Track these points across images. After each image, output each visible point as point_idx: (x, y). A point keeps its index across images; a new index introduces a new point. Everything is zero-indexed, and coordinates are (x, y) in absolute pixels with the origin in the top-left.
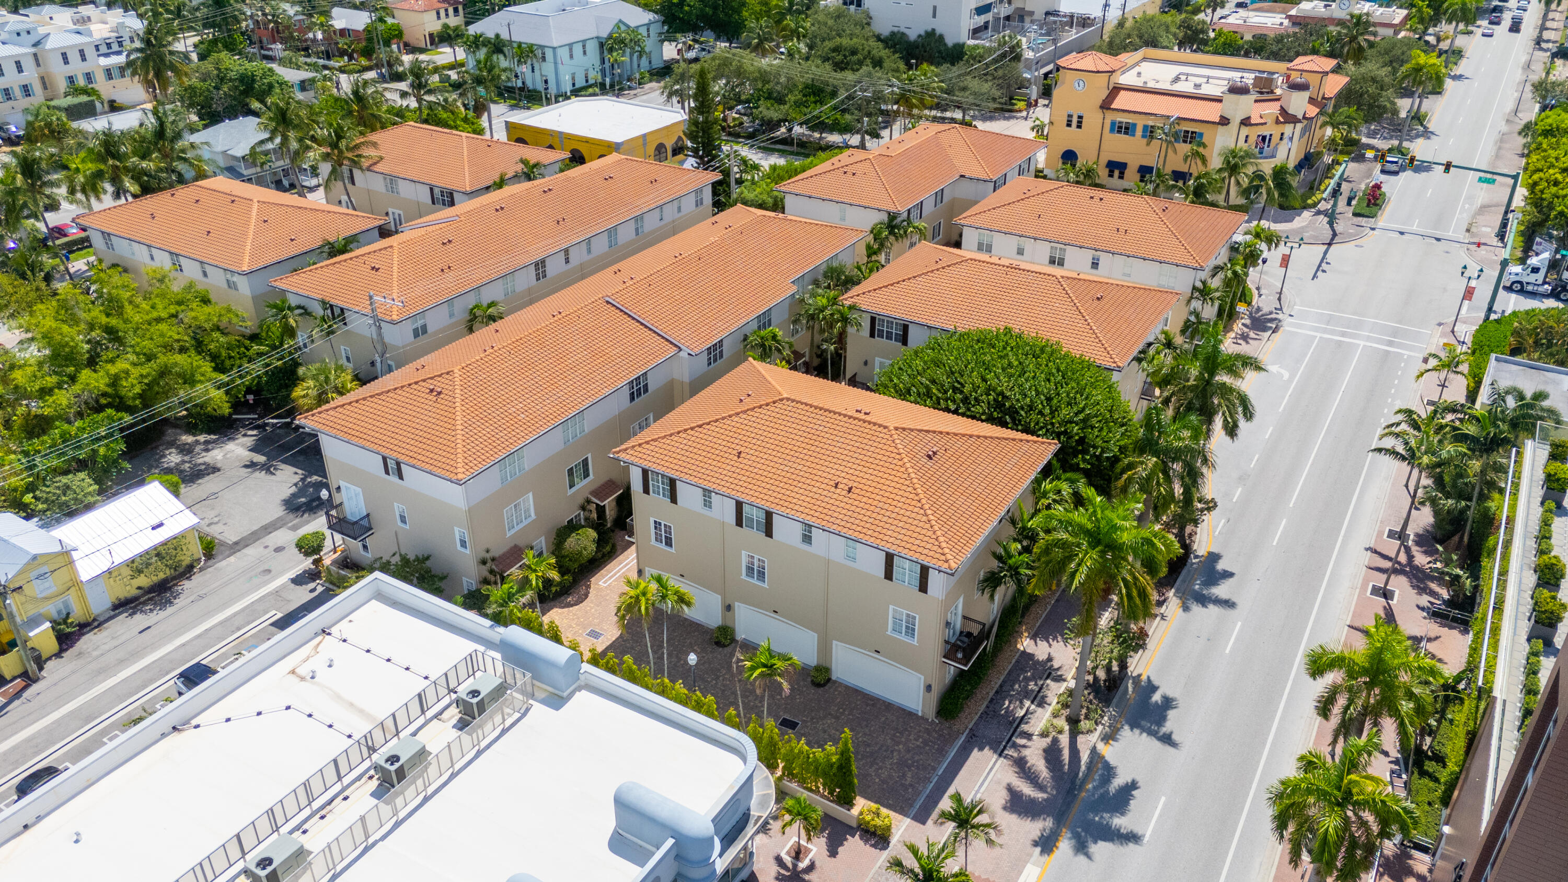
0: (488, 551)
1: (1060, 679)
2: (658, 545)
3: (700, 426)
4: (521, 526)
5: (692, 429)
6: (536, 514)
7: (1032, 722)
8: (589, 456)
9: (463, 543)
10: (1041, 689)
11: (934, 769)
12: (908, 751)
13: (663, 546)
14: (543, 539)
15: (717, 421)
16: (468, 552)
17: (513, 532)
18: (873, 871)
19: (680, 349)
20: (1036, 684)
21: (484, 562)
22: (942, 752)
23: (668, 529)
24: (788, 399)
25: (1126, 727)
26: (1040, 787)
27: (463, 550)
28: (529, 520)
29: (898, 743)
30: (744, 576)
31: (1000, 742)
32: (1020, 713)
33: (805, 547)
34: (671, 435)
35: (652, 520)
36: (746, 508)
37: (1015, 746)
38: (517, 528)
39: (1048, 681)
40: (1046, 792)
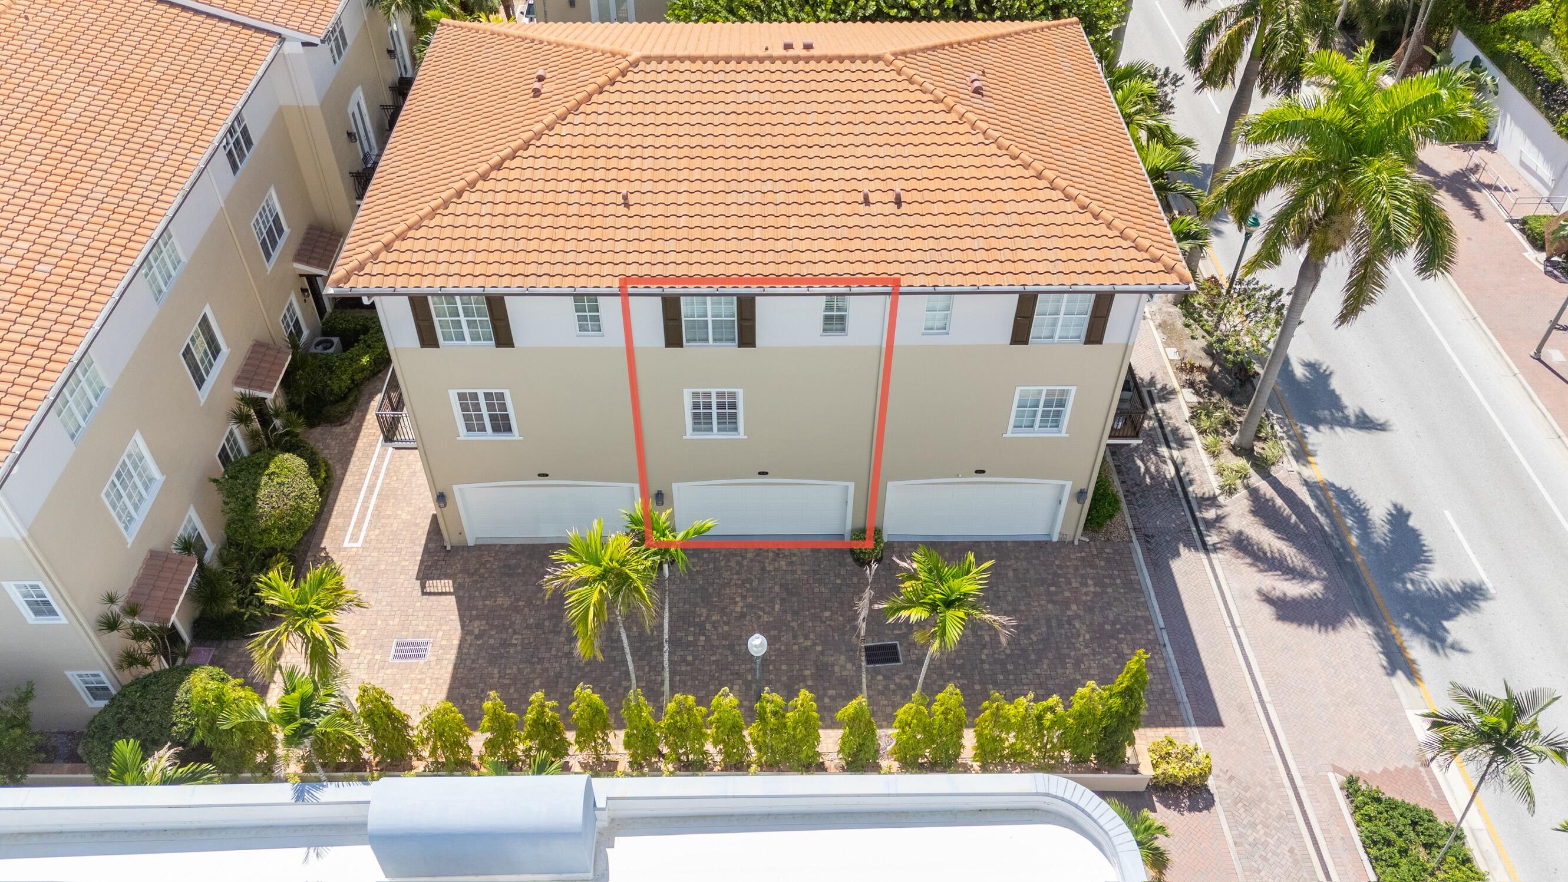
0: (111, 600)
1: (1167, 395)
2: (477, 437)
3: (498, 167)
4: (146, 507)
5: (484, 177)
6: (162, 470)
7: (1195, 475)
8: (208, 310)
9: (41, 607)
10: (1160, 421)
11: (1149, 621)
12: (1091, 610)
13: (489, 435)
14: (192, 513)
15: (527, 145)
16: (62, 620)
17: (136, 527)
18: (1234, 856)
19: (282, 39)
20: (1150, 418)
21: (111, 624)
22: (1133, 587)
23: (496, 400)
24: (648, 59)
25: (1309, 429)
26: (1303, 575)
27: (45, 621)
28: (155, 488)
29: (1066, 604)
30: (689, 434)
31: (1189, 530)
32: (1170, 471)
33: (835, 340)
34: (446, 204)
35: (453, 394)
36: (686, 307)
37: (1211, 524)
38: (140, 518)
39: (1158, 406)
40: (1312, 579)
